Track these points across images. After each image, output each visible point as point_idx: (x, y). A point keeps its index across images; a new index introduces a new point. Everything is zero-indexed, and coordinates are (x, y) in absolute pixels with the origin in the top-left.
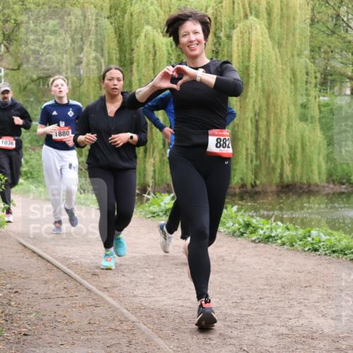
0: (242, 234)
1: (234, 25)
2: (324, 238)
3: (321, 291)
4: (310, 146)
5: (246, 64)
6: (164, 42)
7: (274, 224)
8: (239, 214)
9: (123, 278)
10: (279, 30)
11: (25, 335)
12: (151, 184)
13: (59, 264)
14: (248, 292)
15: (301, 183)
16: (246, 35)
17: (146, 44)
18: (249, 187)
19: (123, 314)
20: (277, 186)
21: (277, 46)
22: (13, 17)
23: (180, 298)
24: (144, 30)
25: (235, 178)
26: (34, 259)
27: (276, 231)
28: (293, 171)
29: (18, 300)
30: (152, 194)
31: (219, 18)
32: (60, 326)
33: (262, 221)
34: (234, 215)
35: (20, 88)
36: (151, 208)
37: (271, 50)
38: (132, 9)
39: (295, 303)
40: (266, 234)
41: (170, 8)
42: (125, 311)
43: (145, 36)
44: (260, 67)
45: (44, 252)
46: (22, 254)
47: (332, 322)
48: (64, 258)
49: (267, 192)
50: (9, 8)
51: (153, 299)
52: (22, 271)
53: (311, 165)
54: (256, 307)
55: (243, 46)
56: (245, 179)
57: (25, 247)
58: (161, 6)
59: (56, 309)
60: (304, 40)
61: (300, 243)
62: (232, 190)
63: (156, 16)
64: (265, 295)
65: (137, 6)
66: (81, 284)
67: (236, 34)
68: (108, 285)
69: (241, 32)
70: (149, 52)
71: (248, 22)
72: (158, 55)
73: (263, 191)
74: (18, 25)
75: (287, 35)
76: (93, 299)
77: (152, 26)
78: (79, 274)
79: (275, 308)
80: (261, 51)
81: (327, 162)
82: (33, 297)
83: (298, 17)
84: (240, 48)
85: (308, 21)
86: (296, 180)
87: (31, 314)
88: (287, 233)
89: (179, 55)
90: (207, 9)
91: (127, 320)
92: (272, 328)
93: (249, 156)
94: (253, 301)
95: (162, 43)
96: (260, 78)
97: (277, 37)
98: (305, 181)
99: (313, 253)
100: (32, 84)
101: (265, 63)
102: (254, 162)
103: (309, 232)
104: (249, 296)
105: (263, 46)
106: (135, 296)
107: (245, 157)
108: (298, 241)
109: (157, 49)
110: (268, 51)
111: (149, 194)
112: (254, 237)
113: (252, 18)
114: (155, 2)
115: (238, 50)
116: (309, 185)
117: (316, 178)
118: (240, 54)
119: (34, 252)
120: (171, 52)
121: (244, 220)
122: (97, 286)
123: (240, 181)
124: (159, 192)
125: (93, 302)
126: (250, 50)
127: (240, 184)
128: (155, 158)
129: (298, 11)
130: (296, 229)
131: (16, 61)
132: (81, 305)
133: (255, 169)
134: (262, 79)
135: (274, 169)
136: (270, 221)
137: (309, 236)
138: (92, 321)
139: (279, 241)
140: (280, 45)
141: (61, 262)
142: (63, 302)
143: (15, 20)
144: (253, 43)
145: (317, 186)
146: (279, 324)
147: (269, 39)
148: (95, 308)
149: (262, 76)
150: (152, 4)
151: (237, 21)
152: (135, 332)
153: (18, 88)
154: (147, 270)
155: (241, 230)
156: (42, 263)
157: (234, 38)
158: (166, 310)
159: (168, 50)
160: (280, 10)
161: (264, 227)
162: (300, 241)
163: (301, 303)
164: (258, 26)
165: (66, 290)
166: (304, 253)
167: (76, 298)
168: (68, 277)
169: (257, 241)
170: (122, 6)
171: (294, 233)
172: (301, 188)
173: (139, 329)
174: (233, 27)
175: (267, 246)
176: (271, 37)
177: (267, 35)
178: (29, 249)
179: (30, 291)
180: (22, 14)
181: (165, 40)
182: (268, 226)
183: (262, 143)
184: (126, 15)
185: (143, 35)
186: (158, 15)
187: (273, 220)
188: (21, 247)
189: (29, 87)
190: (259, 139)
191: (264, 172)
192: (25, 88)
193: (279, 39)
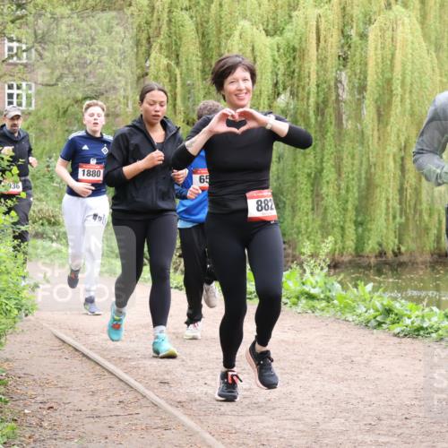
0: (380, 324)
1: (370, 19)
5: (388, 75)
6: (268, 44)
7: (427, 310)
8: (376, 294)
9: (205, 389)
10: (437, 25)
13: (111, 367)
14: (389, 410)
16: (389, 34)
17: (241, 46)
18: (390, 254)
19: (204, 440)
20: (432, 255)
21: (433, 48)
22: (49, 8)
23: (288, 417)
24: (239, 27)
25: (370, 242)
26: (77, 360)
27: (430, 320)
29: (53, 420)
31: (348, 8)
33: (410, 305)
34: (368, 296)
35: (59, 112)
37: (424, 54)
40: (415, 324)
42: (208, 436)
43: (241, 35)
44: (408, 79)
45: (91, 349)
46: (59, 353)
48: (120, 358)
49: (417, 263)
51: (249, 419)
52: (58, 377)
54: (399, 432)
55: (383, 48)
56: (385, 244)
57: (64, 342)
59: (107, 432)
62: (366, 259)
63: (257, 5)
64: (413, 414)
66: (145, 397)
67: (373, 32)
68: (183, 398)
69: (381, 29)
71: (391, 15)
72: (258, 59)
73: (410, 261)
74: (56, 19)
76: (162, 419)
77: (250, 20)
78: (140, 382)
79: (428, 434)
80: (410, 56)
82: (74, 415)
84: (379, 52)
87: (71, 439)
88: (446, 323)
89: (289, 63)
93: (391, 210)
94: (396, 422)
95: (265, 45)
96: (407, 96)
97: (433, 35)
100: (76, 106)
101: (416, 74)
102: (398, 219)
104: (390, 416)
105: (413, 49)
106: (222, 414)
107: (384, 211)
109: (257, 53)
110: (421, 57)
112: (397, 329)
113: (397, 8)
115: (376, 55)
118: (380, 60)
119: (76, 350)
120: (277, 58)
121: (382, 304)
122: (167, 400)
123: (377, 247)
125: (161, 423)
126: (393, 55)
127: (377, 251)
131: (53, 74)
132: (143, 427)
133: (399, 229)
134: (411, 98)
135: (427, 229)
136: (421, 305)
139: (434, 335)
140: (438, 48)
141: (116, 365)
142: (117, 423)
143: (52, 14)
144: (398, 44)
148: (165, 432)
149: (411, 92)
151: (375, 13)
153: (56, 111)
155: (378, 319)
156: (88, 365)
157: (371, 37)
158: (268, 434)
159: (273, 56)
161: (412, 314)
164: (407, 20)
165: (122, 405)
167: (136, 416)
168: (126, 387)
169: (401, 335)
174: (370, 22)
175: (416, 341)
176: (426, 36)
177: (419, 33)
178: (70, 345)
179: (70, 406)
180: (63, 5)
181: (269, 41)
182: (417, 313)
183: (409, 191)
184: (213, 6)
185: (237, 33)
186: (260, 6)
187: (425, 303)
188: (57, 343)
189: (72, 109)
190: (406, 186)
191: (413, 234)
192: (65, 112)
193: (436, 39)
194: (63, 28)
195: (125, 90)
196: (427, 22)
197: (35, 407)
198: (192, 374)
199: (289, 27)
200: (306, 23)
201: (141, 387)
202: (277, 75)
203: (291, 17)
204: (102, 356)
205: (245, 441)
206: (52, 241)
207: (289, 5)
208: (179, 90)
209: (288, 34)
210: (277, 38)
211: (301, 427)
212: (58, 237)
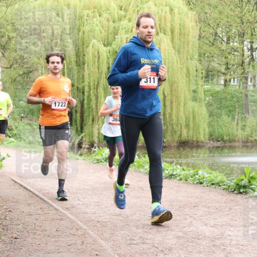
2: (206, 175)
3: (204, 209)
4: (199, 117)
7: (175, 167)
9: (78, 202)
10: (178, 42)
11: (15, 238)
12: (96, 142)
13: (37, 193)
15: (192, 140)
17: (93, 51)
19: (78, 225)
20: (178, 142)
21: (177, 53)
22: (7, 34)
24: (92, 43)
26: (22, 190)
27: (176, 171)
28: (188, 133)
29: (11, 216)
30: (97, 148)
32: (38, 233)
33: (167, 165)
35: (12, 80)
36: (97, 157)
38: (84, 29)
39: (188, 217)
40: (170, 173)
41: (109, 28)
42: (80, 223)
43: (93, 46)
45: (28, 185)
46: (14, 187)
47: (210, 228)
48: (41, 189)
49: (171, 147)
50: (4, 28)
51: (97, 215)
52: (14, 197)
53: (199, 129)
57: (15, 182)
58: (103, 27)
59: (35, 222)
60: (194, 49)
61: (192, 179)
63: (100, 33)
65: (87, 27)
66: (51, 206)
68: (69, 206)
70: (95, 57)
71: (159, 37)
72: (101, 57)
73: (168, 145)
74: (10, 39)
75: (184, 46)
76: (59, 215)
77: (97, 39)
78: (50, 199)
80: (167, 56)
81: (209, 128)
82: (20, 214)
83: (191, 34)
85: (197, 37)
86: (189, 139)
87: (19, 225)
88: (183, 172)
90: (132, 29)
91: (81, 228)
92: (173, 233)
95: (103, 51)
97: (177, 47)
98: (195, 139)
99: (200, 185)
100: (20, 77)
101: (170, 64)
103: (197, 172)
105: (169, 53)
106: (86, 213)
108: (190, 177)
109: (100, 54)
110: (172, 56)
111: (95, 148)
113: (161, 35)
114: (99, 24)
116: (198, 142)
117: (202, 138)
119: (21, 186)
120: (109, 56)
122: (61, 207)
124: (101, 146)
125: (59, 217)
128: (99, 125)
129: (191, 31)
130: (189, 170)
131: (9, 63)
132: (51, 219)
135: (176, 132)
136: (172, 165)
137: (197, 174)
138: (59, 230)
139: (178, 178)
140: (179, 52)
141: (39, 192)
142: (40, 217)
143: (8, 36)
144: (162, 51)
145: (203, 142)
146: (178, 230)
147: (172, 49)
148: (60, 221)
150: (97, 25)
152: (86, 236)
153: (10, 80)
154: (94, 196)
156: (26, 192)
159: (107, 55)
160: (179, 30)
161: (169, 169)
162: (192, 177)
163: (192, 217)
164: (165, 40)
165: (42, 210)
166: (194, 185)
167: (48, 214)
168: (43, 201)
169: (164, 178)
170: (78, 27)
171: (188, 172)
172: (192, 144)
173: (89, 234)
175: (170, 181)
176: (174, 47)
177: (171, 46)
178: (18, 184)
179: (19, 210)
180: (13, 32)
181: (105, 49)
182: (171, 168)
183: (168, 115)
184: (80, 33)
185: (91, 45)
186: (101, 33)
187: (174, 164)
188: (13, 182)
189: (18, 79)
190: (166, 113)
191: (170, 134)
192: (15, 80)
193: (178, 48)
194: (13, 42)
195: (41, 70)
196: (174, 41)
197: (3, 211)
198: (73, 196)
199: (114, 43)
200: (122, 41)
201: (50, 202)
202: (109, 64)
203: (115, 38)
204: (33, 188)
205: (97, 225)
206: (10, 137)
207: (114, 33)
208: (66, 70)
209: (114, 46)
210: (109, 48)
211: (121, 218)
212: (13, 136)
